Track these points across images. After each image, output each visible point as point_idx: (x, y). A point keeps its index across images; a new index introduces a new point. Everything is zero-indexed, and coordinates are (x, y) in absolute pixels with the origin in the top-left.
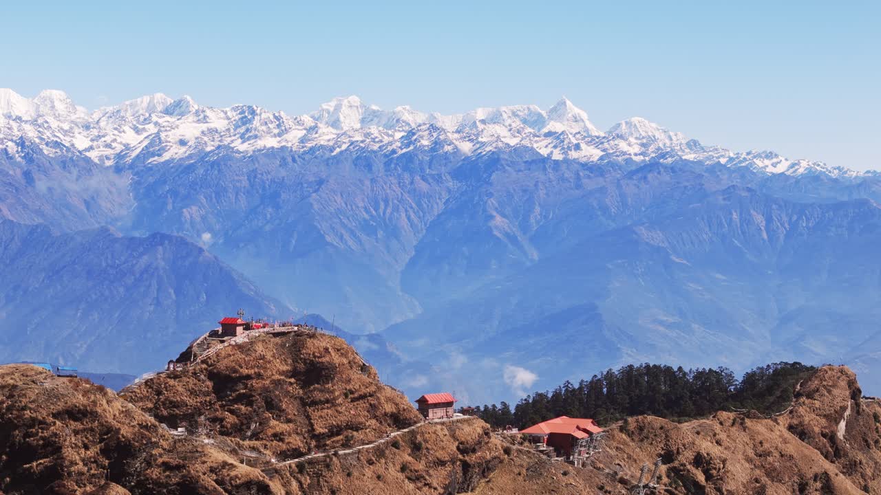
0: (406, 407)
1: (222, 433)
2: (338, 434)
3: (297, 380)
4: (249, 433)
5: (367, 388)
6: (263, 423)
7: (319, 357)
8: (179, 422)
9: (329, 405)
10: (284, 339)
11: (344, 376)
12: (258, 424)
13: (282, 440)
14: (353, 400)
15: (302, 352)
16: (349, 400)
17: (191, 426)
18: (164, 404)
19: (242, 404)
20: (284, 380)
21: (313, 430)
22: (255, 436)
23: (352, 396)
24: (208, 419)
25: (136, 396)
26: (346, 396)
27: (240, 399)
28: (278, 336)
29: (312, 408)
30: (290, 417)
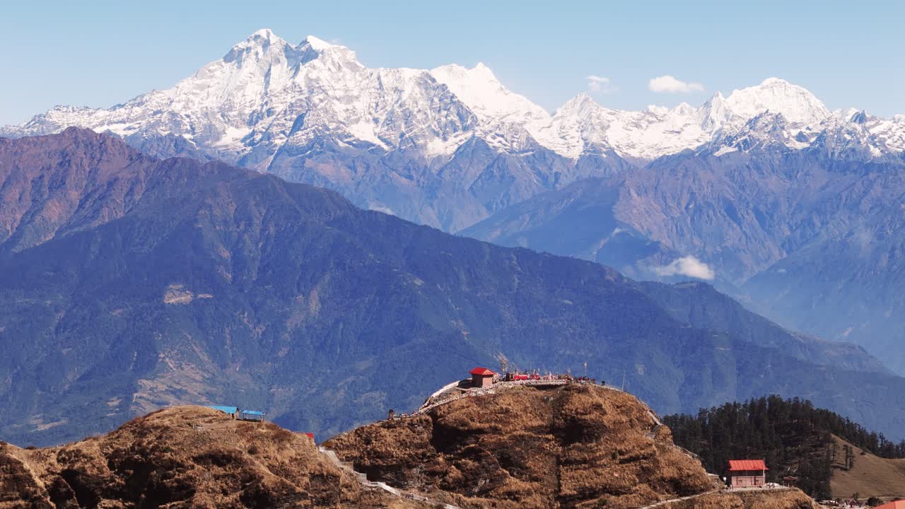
0: (691, 473)
1: (443, 488)
2: (592, 496)
3: (556, 438)
4: (476, 490)
5: (642, 449)
6: (496, 480)
7: (582, 414)
8: (382, 472)
9: (587, 466)
10: (550, 393)
11: (619, 436)
12: (488, 481)
13: (517, 500)
14: (622, 462)
15: (564, 407)
16: (618, 461)
17: (398, 478)
18: (369, 453)
19: (470, 459)
20: (531, 437)
21: (560, 491)
22: (484, 492)
23: (622, 457)
24: (425, 472)
25: (342, 444)
26: (614, 457)
27: (469, 453)
28: (543, 389)
29: (565, 468)
30: (535, 475)
